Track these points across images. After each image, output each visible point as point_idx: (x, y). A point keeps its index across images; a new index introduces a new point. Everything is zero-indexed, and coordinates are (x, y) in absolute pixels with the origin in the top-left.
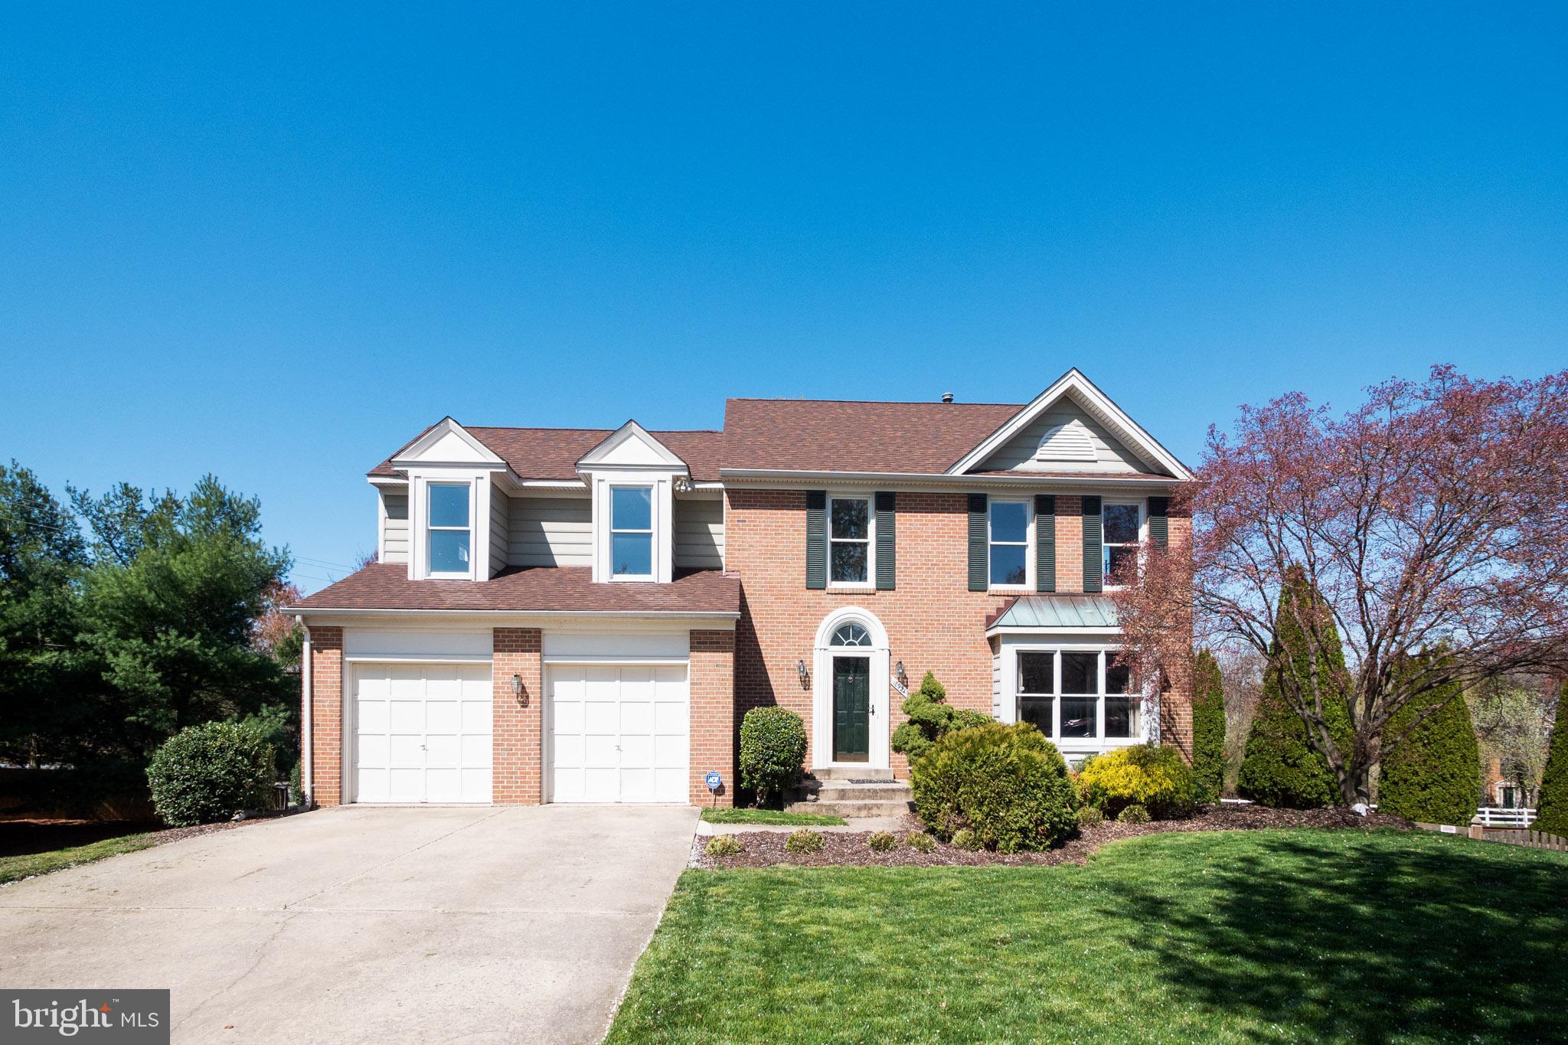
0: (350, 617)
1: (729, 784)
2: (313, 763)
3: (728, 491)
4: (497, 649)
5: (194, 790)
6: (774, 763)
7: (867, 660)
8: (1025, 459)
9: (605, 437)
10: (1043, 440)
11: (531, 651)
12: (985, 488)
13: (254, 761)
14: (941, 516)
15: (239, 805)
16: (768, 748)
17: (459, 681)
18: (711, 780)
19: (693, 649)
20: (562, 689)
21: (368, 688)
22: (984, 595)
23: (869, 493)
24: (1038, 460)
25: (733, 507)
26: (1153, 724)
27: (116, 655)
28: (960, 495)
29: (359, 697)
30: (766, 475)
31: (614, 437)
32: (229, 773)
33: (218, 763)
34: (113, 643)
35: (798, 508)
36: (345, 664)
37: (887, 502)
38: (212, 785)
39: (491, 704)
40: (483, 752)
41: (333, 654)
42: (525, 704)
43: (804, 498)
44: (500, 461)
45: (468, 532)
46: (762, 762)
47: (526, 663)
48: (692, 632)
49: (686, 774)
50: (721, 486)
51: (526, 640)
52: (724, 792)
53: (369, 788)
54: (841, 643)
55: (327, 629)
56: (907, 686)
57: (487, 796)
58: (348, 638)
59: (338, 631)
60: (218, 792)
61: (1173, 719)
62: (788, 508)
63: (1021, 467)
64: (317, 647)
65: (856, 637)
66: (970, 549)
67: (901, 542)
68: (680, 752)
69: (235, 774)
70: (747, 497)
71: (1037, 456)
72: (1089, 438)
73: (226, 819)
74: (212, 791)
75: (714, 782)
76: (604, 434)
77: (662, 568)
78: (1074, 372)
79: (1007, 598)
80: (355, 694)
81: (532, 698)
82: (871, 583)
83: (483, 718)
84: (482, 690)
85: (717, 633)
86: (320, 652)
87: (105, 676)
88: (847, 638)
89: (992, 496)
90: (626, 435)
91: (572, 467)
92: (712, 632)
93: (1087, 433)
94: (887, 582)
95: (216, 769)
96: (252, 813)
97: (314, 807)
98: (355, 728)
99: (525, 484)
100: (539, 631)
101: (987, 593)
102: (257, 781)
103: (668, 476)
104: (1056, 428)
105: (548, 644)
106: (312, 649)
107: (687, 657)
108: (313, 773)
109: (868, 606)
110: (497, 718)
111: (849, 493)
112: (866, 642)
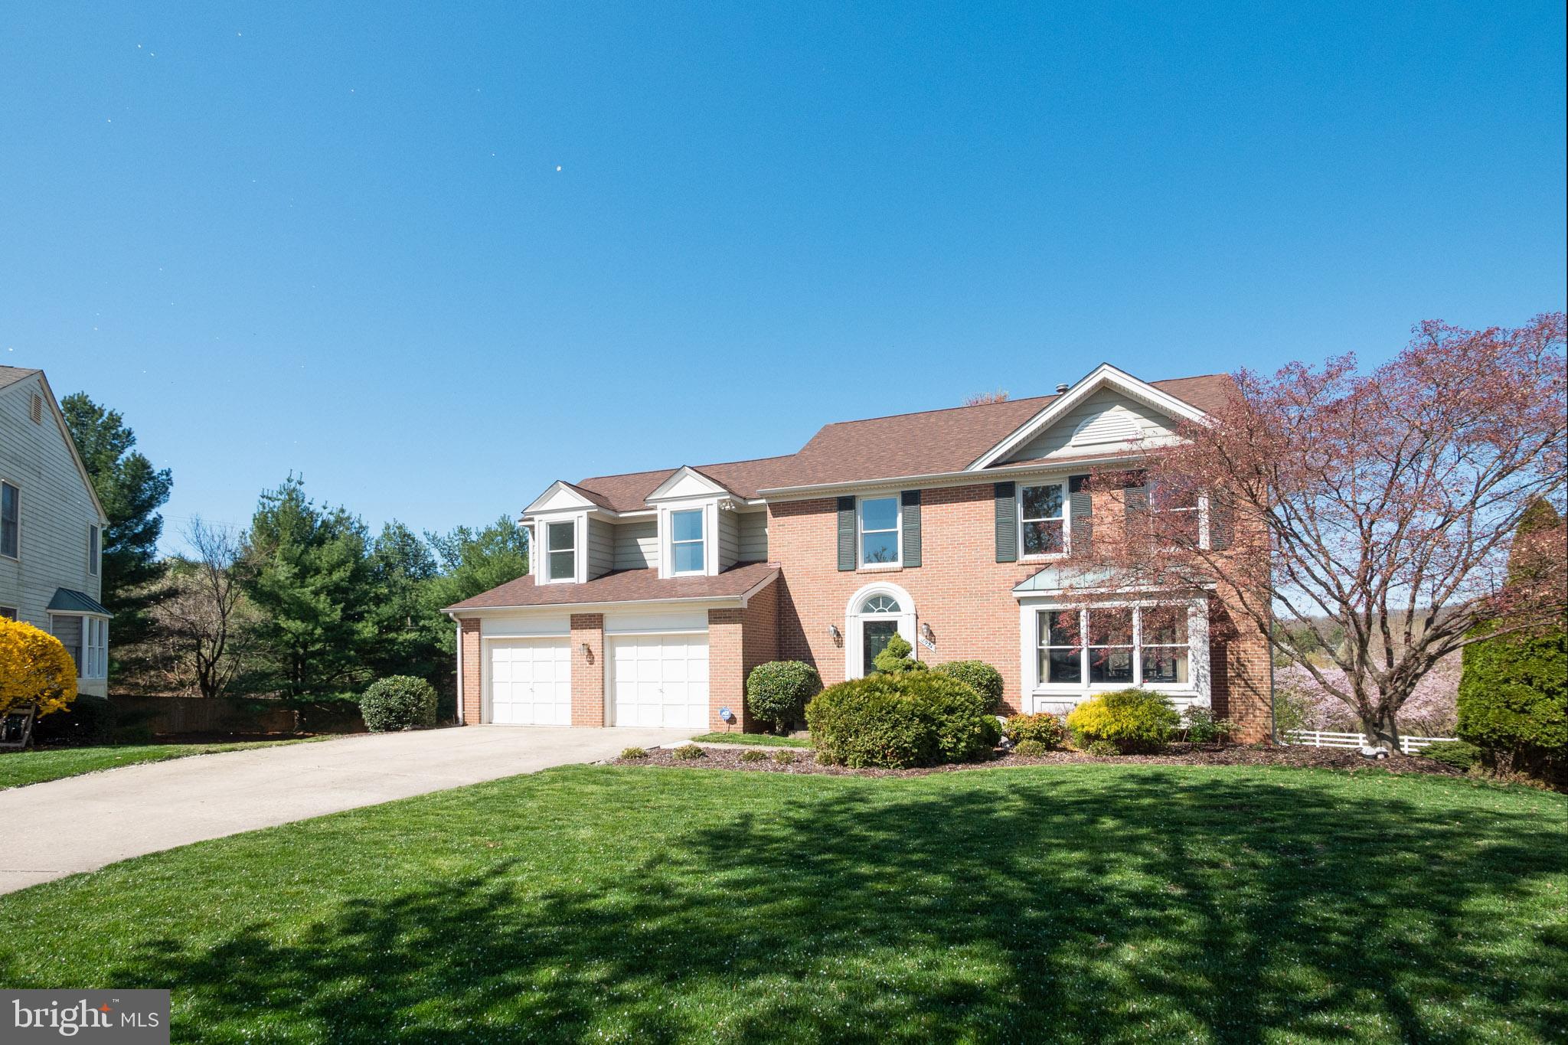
0: (483, 612)
1: (739, 715)
2: (463, 699)
3: (770, 505)
4: (573, 627)
5: (380, 712)
6: (770, 702)
7: (895, 623)
8: (1057, 448)
9: (669, 475)
10: (1078, 428)
11: (595, 628)
12: (1011, 476)
13: (419, 698)
14: (967, 504)
15: (408, 722)
16: (765, 691)
17: (553, 648)
18: (724, 713)
19: (710, 622)
20: (621, 652)
21: (498, 654)
22: (1013, 565)
23: (896, 493)
24: (1074, 446)
25: (774, 516)
26: (1201, 671)
27: (444, 632)
28: (986, 486)
29: (493, 660)
30: (807, 490)
31: (677, 475)
32: (400, 703)
33: (394, 698)
34: (442, 625)
35: (830, 511)
36: (482, 641)
37: (912, 498)
38: (391, 711)
39: (570, 663)
40: (565, 693)
41: (473, 636)
42: (591, 663)
43: (835, 504)
44: (592, 504)
45: (573, 552)
46: (761, 701)
47: (592, 636)
48: (710, 611)
49: (707, 709)
50: (763, 501)
51: (594, 621)
52: (735, 722)
53: (500, 715)
54: (873, 611)
55: (471, 620)
56: (934, 643)
57: (568, 721)
58: (484, 625)
59: (478, 621)
60: (394, 714)
61: (1243, 665)
62: (820, 512)
63: (1054, 454)
64: (465, 631)
65: (886, 604)
66: (997, 528)
67: (926, 529)
68: (702, 694)
69: (404, 705)
70: (783, 508)
71: (1074, 441)
72: (1132, 420)
73: (398, 730)
74: (391, 713)
75: (727, 715)
76: (668, 473)
77: (712, 566)
78: (1105, 366)
79: (1038, 566)
80: (490, 658)
81: (596, 658)
82: (899, 564)
83: (565, 671)
84: (565, 653)
85: (729, 610)
86: (467, 633)
87: (438, 645)
88: (877, 606)
89: (1018, 482)
90: (682, 476)
91: (642, 502)
92: (725, 610)
93: (1130, 416)
94: (914, 559)
95: (394, 702)
96: (417, 727)
97: (465, 724)
98: (490, 678)
99: (621, 515)
100: (601, 615)
101: (1016, 563)
102: (419, 709)
103: (715, 500)
104: (1095, 416)
105: (608, 623)
106: (462, 632)
107: (707, 628)
108: (464, 705)
109: (896, 581)
110: (574, 672)
111: (879, 495)
112: (896, 608)
